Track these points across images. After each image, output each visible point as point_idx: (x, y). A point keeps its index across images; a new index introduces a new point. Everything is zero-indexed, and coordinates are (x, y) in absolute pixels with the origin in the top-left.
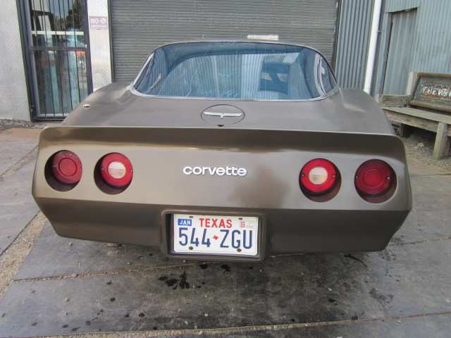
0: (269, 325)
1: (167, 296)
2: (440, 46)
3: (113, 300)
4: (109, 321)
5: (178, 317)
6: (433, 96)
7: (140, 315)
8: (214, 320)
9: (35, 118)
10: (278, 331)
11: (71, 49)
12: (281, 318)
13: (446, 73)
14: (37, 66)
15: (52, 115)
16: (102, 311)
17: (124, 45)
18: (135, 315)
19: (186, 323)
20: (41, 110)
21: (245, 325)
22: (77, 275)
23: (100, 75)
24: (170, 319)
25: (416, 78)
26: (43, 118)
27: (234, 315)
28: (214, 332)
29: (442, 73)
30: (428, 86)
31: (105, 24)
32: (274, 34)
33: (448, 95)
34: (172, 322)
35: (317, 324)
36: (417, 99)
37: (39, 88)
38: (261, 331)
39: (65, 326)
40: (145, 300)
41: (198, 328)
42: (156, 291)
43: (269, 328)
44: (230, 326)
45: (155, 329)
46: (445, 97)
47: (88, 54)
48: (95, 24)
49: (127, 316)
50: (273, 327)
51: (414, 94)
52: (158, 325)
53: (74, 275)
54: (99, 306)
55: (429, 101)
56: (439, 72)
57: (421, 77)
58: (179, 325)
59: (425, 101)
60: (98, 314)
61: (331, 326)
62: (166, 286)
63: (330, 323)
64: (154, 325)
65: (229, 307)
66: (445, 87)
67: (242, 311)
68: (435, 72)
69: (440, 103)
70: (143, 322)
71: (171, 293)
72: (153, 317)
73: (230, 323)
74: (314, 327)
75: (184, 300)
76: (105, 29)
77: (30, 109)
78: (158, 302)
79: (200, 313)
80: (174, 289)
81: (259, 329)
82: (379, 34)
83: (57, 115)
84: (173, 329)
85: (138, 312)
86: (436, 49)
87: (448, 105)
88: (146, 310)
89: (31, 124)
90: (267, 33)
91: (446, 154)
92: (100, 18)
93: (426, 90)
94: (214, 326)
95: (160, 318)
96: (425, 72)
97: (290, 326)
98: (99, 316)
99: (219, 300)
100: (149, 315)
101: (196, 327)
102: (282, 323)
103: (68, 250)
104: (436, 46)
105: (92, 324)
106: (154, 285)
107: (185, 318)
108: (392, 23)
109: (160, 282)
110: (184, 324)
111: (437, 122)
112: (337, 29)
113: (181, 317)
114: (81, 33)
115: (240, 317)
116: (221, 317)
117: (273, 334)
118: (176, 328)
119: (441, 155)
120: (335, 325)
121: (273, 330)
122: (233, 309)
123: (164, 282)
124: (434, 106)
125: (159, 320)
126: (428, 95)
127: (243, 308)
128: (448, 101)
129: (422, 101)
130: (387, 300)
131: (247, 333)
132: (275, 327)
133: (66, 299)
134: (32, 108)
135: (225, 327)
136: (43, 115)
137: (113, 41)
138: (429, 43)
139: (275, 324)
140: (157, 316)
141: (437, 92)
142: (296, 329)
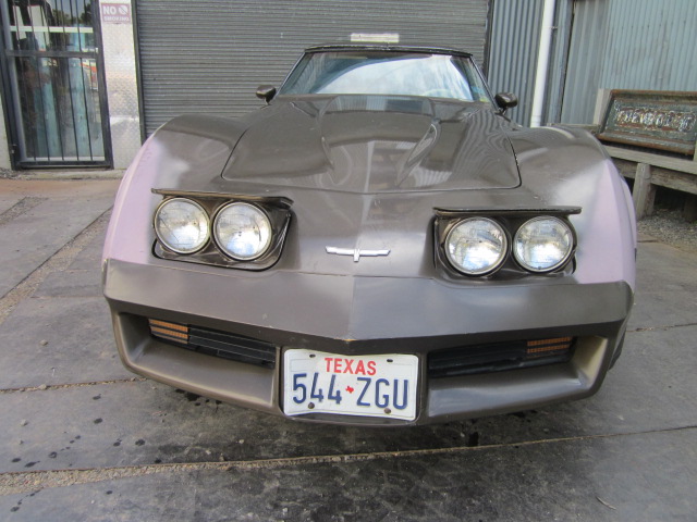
0: (337, 454)
1: (185, 414)
2: (643, 47)
3: (98, 421)
4: (87, 452)
5: (197, 445)
6: (633, 125)
7: (137, 443)
8: (252, 448)
9: (18, 164)
10: (350, 464)
11: (74, 54)
12: (358, 445)
13: (652, 89)
14: (20, 82)
15: (46, 159)
16: (78, 437)
17: (157, 49)
18: (129, 442)
19: (208, 452)
20: (28, 152)
21: (301, 455)
22: (48, 387)
23: (120, 96)
24: (184, 448)
25: (608, 98)
26: (30, 163)
27: (285, 441)
28: (249, 466)
29: (646, 89)
30: (625, 110)
31: (127, 15)
32: (392, 31)
33: (654, 123)
34: (186, 452)
35: (412, 453)
36: (610, 131)
37: (24, 117)
38: (324, 464)
39: (16, 460)
40: (148, 421)
41: (226, 460)
42: (169, 407)
43: (336, 459)
44: (276, 456)
45: (158, 461)
46: (650, 126)
47: (100, 62)
48: (111, 15)
49: (117, 444)
50: (342, 458)
51: (604, 122)
52: (165, 456)
53: (43, 386)
54: (75, 431)
55: (627, 133)
56: (642, 88)
57: (616, 95)
58: (197, 456)
59: (620, 133)
60: (72, 442)
61: (435, 455)
62: (186, 402)
63: (434, 451)
64: (157, 456)
65: (280, 429)
66: (650, 111)
67: (299, 435)
68: (636, 88)
69: (642, 135)
70: (141, 452)
71: (192, 411)
72: (157, 445)
73: (276, 452)
74: (408, 457)
75: (210, 420)
76: (125, 22)
77: (10, 150)
78: (170, 424)
79: (232, 439)
80: (198, 404)
81: (321, 461)
82: (554, 32)
83: (52, 159)
84: (187, 462)
85: (135, 438)
86: (637, 52)
87: (654, 137)
88: (148, 434)
89: (11, 173)
90: (381, 31)
91: (650, 212)
92: (117, 5)
93: (623, 116)
94: (250, 458)
95: (169, 446)
96: (621, 88)
97: (371, 457)
98: (72, 446)
99: (264, 420)
100: (151, 441)
101: (222, 458)
102: (359, 452)
103: (40, 351)
104: (637, 46)
105: (59, 457)
106: (166, 400)
107: (207, 446)
108: (573, 15)
109: (176, 395)
110: (205, 454)
111: (635, 163)
112: (490, 25)
113: (201, 445)
114: (90, 30)
115: (295, 444)
116: (265, 445)
117: (342, 468)
118: (190, 461)
119: (641, 213)
120: (441, 454)
121: (342, 462)
122: (284, 434)
123: (182, 395)
124: (634, 140)
125: (166, 449)
126: (626, 124)
127: (300, 431)
128: (654, 132)
129: (616, 133)
130: (527, 418)
131: (301, 467)
132: (346, 457)
133: (23, 422)
134: (15, 148)
135: (268, 458)
136: (32, 159)
137: (139, 42)
138: (628, 44)
139: (347, 453)
140: (163, 444)
141: (638, 119)
142: (379, 461)
